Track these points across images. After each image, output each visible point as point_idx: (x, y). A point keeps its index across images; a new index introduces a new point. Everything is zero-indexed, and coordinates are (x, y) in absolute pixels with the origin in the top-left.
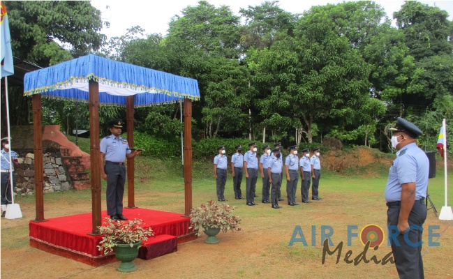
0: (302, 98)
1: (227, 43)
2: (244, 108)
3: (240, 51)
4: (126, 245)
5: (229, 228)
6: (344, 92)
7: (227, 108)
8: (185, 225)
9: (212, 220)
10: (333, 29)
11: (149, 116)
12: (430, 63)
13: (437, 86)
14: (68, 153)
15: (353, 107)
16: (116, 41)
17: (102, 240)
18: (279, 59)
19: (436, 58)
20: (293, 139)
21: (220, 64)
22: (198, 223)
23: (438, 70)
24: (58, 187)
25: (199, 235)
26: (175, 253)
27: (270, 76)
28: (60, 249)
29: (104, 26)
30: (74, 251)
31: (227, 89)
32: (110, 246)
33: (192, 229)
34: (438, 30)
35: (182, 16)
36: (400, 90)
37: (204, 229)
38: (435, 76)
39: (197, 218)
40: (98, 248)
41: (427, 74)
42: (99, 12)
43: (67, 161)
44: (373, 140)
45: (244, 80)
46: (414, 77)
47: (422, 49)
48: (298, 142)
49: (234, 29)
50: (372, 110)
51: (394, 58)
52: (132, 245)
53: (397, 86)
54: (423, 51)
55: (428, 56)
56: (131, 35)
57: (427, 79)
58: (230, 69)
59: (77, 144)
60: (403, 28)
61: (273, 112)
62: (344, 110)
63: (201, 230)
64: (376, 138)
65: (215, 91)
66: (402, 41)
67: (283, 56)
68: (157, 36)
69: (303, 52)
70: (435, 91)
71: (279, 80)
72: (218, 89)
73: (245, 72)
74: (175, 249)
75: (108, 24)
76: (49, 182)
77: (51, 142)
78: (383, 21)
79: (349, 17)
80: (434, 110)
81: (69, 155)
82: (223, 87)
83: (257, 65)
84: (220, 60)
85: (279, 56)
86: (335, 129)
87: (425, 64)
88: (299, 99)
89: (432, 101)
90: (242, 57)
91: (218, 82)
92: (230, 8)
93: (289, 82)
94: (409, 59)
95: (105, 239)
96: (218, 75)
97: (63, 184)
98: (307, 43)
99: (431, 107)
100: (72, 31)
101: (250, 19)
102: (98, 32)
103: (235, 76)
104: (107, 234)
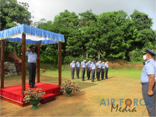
0: (100, 43)
1: (74, 25)
2: (80, 46)
3: (79, 27)
4: (34, 99)
5: (75, 91)
6: (115, 41)
7: (74, 46)
8: (59, 89)
9: (69, 88)
10: (110, 20)
11: (47, 49)
12: (143, 31)
13: (145, 39)
14: (17, 62)
15: (118, 46)
16: (36, 23)
17: (25, 97)
18: (92, 30)
19: (145, 30)
20: (97, 57)
21: (72, 31)
22: (63, 89)
23: (146, 34)
24: (13, 74)
25: (64, 93)
26: (54, 101)
27: (89, 35)
28: (9, 100)
29: (32, 18)
30: (14, 101)
31: (74, 40)
32: (28, 99)
33: (61, 91)
34: (145, 21)
35: (59, 15)
36: (133, 41)
37: (66, 91)
38: (144, 36)
39: (63, 87)
40: (23, 100)
41: (142, 35)
42: (30, 13)
43: (17, 65)
44: (124, 57)
45: (80, 37)
46: (138, 36)
47: (140, 27)
48: (99, 58)
49: (77, 20)
50: (124, 47)
51: (131, 30)
52: (37, 99)
53: (132, 39)
54: (140, 28)
55: (142, 29)
56: (41, 21)
57: (142, 37)
58: (75, 33)
59: (21, 59)
60: (133, 20)
61: (90, 47)
62: (115, 47)
63: (65, 91)
64: (125, 57)
65: (70, 40)
66: (133, 24)
67: (94, 29)
68: (50, 21)
69: (101, 27)
70: (145, 41)
71: (92, 36)
72: (71, 40)
73: (80, 34)
74: (54, 99)
75: (33, 17)
76: (9, 72)
77: (11, 58)
78: (127, 18)
79: (115, 16)
80: (145, 47)
81: (18, 62)
82: (73, 39)
83: (85, 32)
84: (72, 30)
85: (92, 28)
86: (111, 53)
87: (141, 32)
88: (99, 43)
89: (144, 44)
90: (80, 29)
91: (71, 37)
92: (75, 13)
93: (96, 37)
94: (136, 30)
95: (26, 96)
96: (71, 35)
97: (15, 73)
98: (102, 24)
99: (144, 46)
100: (20, 19)
101: (82, 17)
102: (30, 20)
103: (77, 35)
104: (27, 94)
